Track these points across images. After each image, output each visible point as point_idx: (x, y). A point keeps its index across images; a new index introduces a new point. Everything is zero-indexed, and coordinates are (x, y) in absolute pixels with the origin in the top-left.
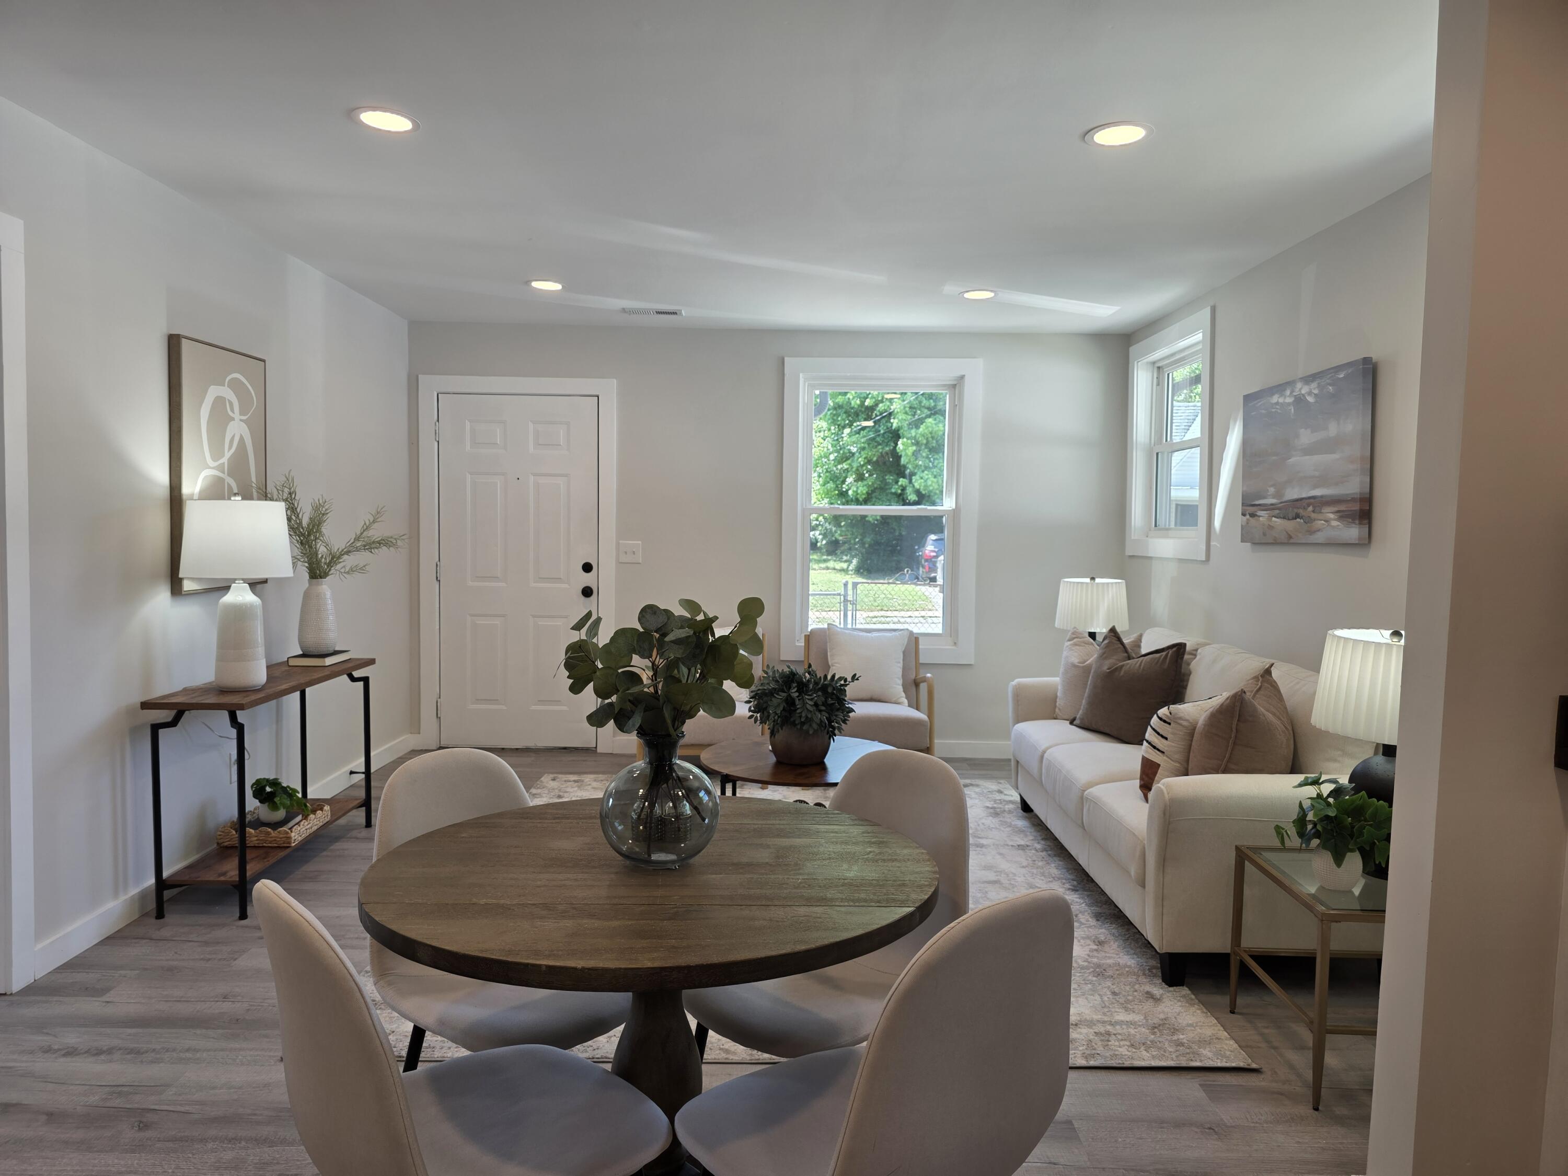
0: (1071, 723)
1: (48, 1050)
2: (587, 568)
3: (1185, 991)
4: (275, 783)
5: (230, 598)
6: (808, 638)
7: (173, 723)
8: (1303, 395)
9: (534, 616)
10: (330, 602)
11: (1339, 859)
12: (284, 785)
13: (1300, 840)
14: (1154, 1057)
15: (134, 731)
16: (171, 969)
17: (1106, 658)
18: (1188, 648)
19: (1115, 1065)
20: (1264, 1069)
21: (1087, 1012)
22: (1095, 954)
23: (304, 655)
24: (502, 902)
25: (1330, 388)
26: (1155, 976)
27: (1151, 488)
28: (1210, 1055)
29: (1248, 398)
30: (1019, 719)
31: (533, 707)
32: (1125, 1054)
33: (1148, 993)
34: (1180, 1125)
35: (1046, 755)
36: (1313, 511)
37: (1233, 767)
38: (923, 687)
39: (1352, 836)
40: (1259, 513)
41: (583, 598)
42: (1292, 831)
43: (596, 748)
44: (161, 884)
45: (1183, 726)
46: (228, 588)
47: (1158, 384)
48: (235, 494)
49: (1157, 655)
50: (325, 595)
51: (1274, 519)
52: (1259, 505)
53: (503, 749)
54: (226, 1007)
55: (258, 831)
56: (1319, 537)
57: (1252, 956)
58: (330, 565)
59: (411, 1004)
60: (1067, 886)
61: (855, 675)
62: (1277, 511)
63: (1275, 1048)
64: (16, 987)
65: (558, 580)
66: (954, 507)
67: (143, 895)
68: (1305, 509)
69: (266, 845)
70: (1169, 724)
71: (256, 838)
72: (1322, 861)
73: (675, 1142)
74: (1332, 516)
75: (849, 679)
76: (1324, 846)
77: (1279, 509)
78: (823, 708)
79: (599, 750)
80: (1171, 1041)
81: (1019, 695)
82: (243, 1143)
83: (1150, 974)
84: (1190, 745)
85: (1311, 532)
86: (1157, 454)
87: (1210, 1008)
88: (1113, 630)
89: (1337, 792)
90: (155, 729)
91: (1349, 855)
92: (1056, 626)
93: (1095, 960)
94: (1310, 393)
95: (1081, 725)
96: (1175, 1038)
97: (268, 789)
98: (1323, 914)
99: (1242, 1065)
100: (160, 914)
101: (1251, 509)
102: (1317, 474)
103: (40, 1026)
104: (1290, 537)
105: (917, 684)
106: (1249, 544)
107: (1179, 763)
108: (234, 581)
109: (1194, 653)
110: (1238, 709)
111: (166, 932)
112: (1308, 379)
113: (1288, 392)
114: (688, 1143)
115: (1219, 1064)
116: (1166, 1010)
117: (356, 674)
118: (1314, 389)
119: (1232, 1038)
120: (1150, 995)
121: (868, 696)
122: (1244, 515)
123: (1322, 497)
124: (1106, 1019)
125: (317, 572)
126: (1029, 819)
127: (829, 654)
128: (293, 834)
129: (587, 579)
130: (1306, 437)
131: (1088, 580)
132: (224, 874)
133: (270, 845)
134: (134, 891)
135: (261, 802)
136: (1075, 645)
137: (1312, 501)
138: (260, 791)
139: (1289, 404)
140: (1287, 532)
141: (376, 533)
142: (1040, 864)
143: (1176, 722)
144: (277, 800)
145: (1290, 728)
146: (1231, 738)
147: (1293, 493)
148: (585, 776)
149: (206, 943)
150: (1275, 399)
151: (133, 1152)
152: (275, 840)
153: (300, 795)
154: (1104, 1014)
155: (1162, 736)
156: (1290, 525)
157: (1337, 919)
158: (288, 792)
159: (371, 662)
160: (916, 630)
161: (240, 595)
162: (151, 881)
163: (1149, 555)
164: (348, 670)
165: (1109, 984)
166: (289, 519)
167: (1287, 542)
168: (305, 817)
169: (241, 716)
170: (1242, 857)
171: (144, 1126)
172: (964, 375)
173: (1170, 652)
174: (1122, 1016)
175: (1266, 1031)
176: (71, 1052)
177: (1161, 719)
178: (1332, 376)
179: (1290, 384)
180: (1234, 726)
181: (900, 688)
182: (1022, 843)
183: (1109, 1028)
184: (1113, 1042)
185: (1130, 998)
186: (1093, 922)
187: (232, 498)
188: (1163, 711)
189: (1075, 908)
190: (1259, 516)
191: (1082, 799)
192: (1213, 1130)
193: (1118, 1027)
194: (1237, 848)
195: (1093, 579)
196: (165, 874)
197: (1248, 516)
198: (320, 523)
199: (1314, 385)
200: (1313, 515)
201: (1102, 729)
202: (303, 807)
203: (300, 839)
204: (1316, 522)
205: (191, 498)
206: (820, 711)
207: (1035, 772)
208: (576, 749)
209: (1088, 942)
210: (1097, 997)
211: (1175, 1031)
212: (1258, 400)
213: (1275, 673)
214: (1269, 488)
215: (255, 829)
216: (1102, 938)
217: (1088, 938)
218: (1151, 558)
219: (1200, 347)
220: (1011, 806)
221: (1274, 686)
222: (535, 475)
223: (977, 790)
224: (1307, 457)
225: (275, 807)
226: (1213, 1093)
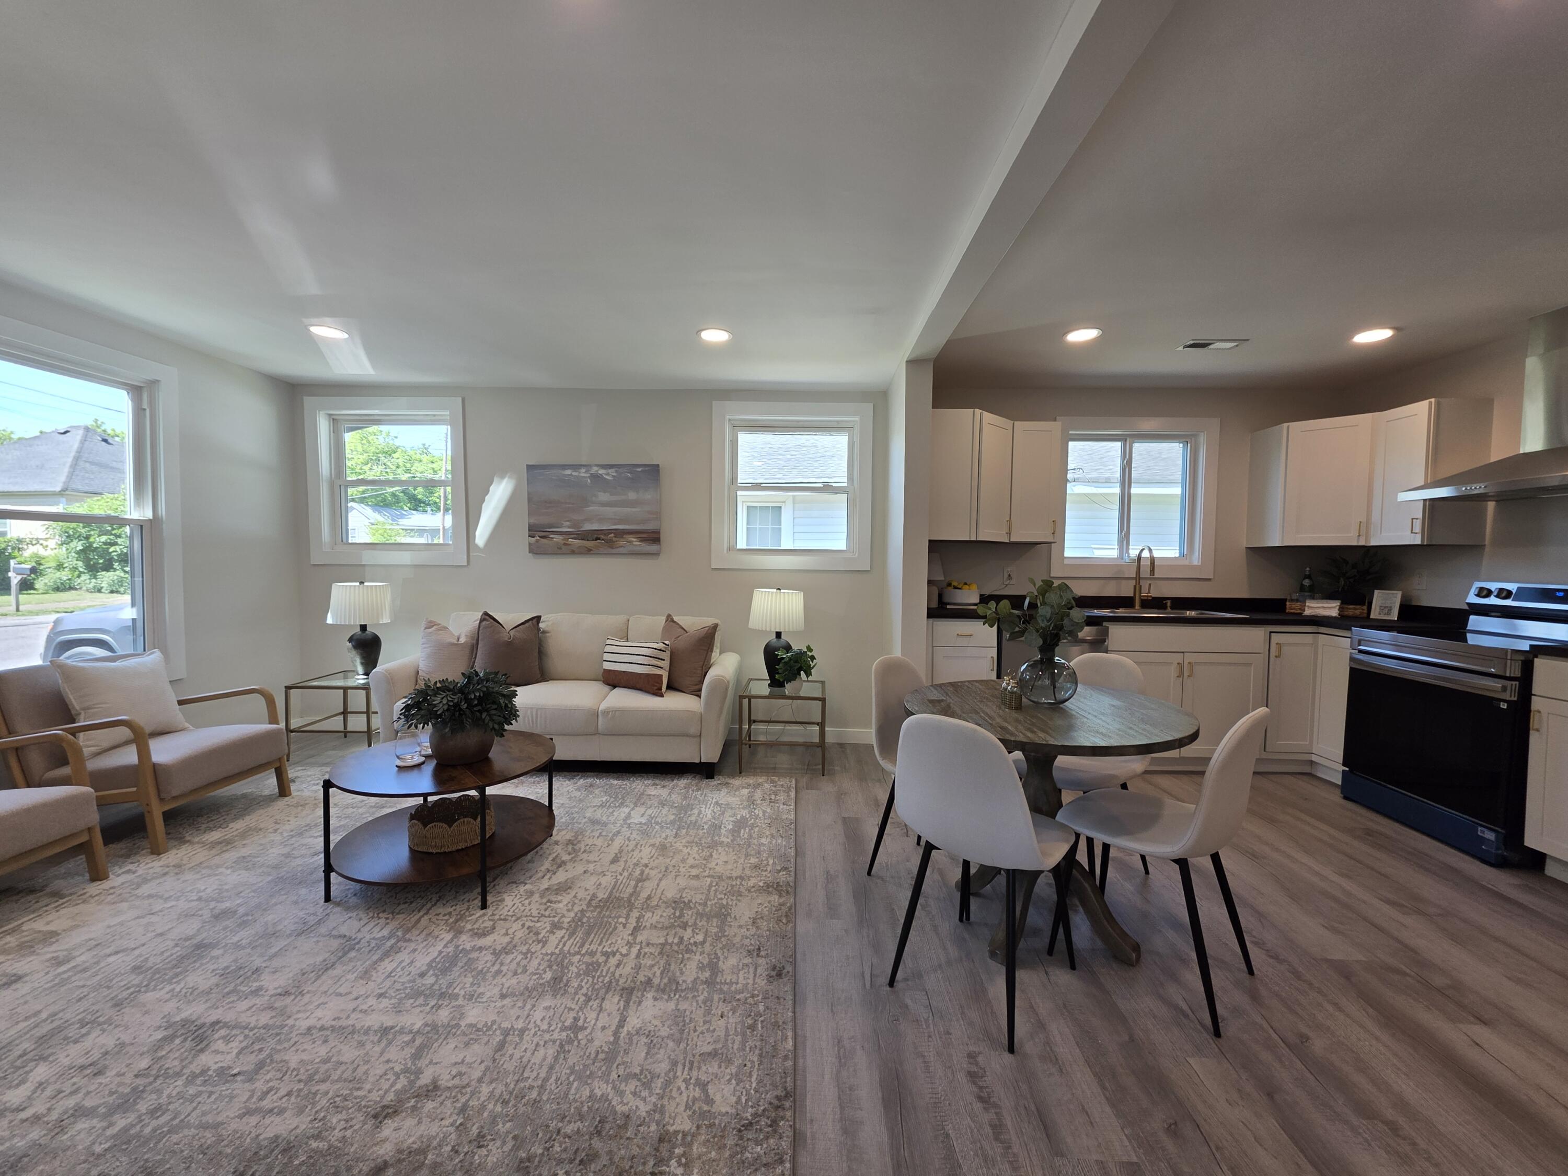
8: (600, 474)
25: (624, 474)
27: (336, 512)
29: (530, 468)
40: (550, 536)
49: (526, 626)
51: (570, 540)
52: (551, 532)
56: (618, 551)
62: (574, 536)
66: (150, 517)
68: (606, 535)
77: (576, 534)
85: (613, 548)
86: (340, 486)
88: (487, 616)
101: (544, 534)
102: (617, 517)
104: (589, 550)
106: (537, 555)
112: (600, 467)
113: (584, 470)
118: (610, 473)
122: (531, 537)
123: (623, 530)
130: (603, 497)
131: (358, 584)
137: (613, 531)
139: (583, 477)
140: (585, 547)
147: (592, 526)
150: (568, 472)
156: (589, 543)
167: (585, 552)
172: (158, 381)
173: (529, 624)
178: (630, 468)
179: (588, 467)
190: (552, 538)
191: (596, 716)
194: (740, 696)
195: (362, 583)
197: (539, 538)
199: (612, 470)
200: (615, 539)
204: (618, 542)
212: (547, 470)
214: (563, 523)
224: (606, 508)
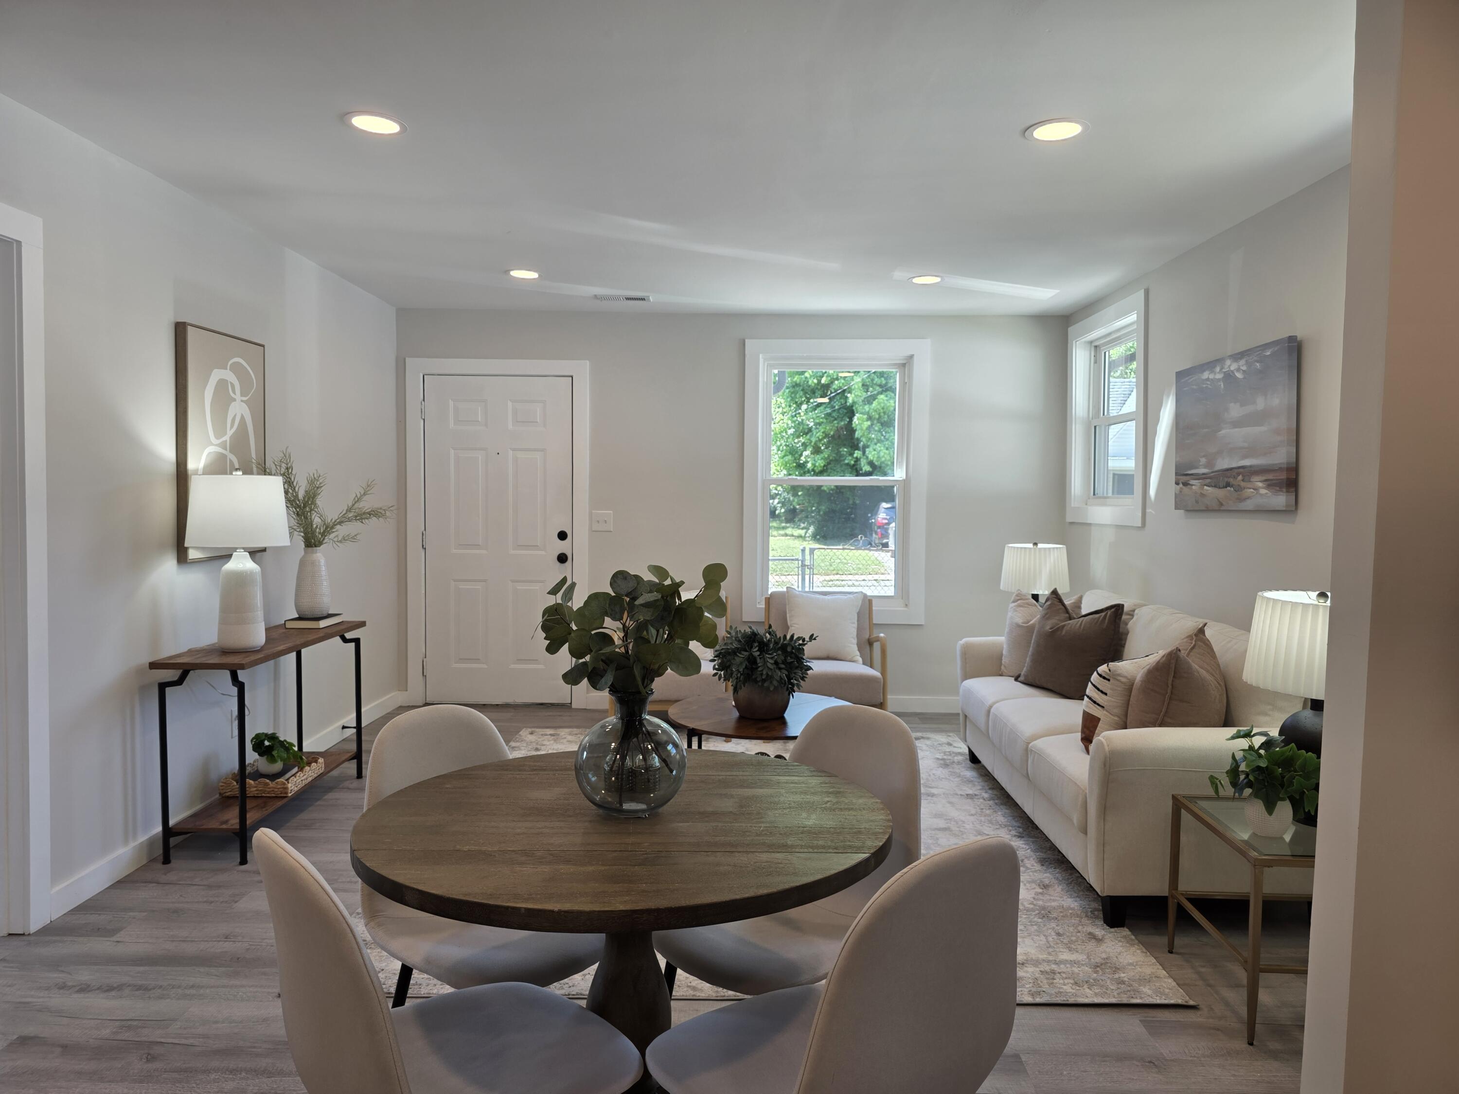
0: (1016, 679)
1: (63, 987)
2: (562, 536)
3: (1125, 932)
4: (273, 737)
5: (231, 565)
6: (768, 601)
7: (179, 682)
8: (1232, 372)
9: (513, 581)
10: (324, 568)
11: (1270, 808)
12: (282, 739)
13: (1233, 790)
14: (1096, 994)
15: (143, 689)
16: (176, 911)
17: (1048, 619)
18: (1126, 609)
19: (1059, 1002)
20: (1201, 1006)
21: (1033, 951)
22: (1040, 897)
23: (300, 619)
24: (484, 848)
25: (1258, 364)
26: (1097, 917)
27: (1089, 459)
28: (1149, 992)
29: (1180, 375)
30: (966, 676)
31: (512, 666)
32: (1069, 992)
33: (1090, 934)
34: (1122, 1058)
35: (992, 710)
36: (1243, 480)
37: (1169, 720)
38: (877, 646)
39: (1282, 786)
40: (1192, 482)
41: (558, 564)
42: (1225, 781)
43: (571, 703)
44: (168, 832)
45: (1122, 682)
46: (229, 556)
47: (1095, 362)
48: (237, 470)
49: (1097, 616)
50: (319, 562)
51: (1205, 487)
52: (1192, 474)
53: (484, 705)
54: (227, 946)
55: (257, 782)
56: (1249, 505)
57: (1187, 899)
58: (324, 534)
59: (398, 944)
60: (1013, 832)
61: (812, 635)
62: (1208, 481)
63: (1210, 986)
64: (33, 928)
65: (535, 547)
66: (904, 477)
67: (151, 842)
68: (1235, 478)
69: (265, 795)
70: (1109, 680)
71: (255, 789)
72: (1255, 809)
73: (646, 1074)
74: (1260, 484)
75: (807, 639)
76: (1256, 795)
77: (1210, 478)
78: (783, 666)
79: (574, 706)
80: (1112, 980)
81: (967, 654)
82: (243, 1074)
83: (1091, 915)
84: (1129, 700)
85: (1241, 500)
86: (1095, 427)
87: (1149, 948)
88: (1055, 593)
89: (1268, 744)
90: (163, 687)
91: (1279, 803)
92: (1002, 588)
93: (1040, 903)
94: (1238, 370)
95: (1025, 682)
96: (1117, 976)
97: (267, 743)
98: (1256, 859)
99: (1180, 1002)
100: (167, 860)
101: (1184, 478)
102: (1246, 445)
103: (56, 964)
104: (1221, 504)
105: (870, 643)
106: (1182, 511)
107: (1118, 717)
108: (235, 549)
109: (1131, 614)
110: (1173, 666)
111: (172, 877)
112: (1237, 357)
113: (1218, 369)
114: (658, 1075)
115: (1159, 1001)
116: (1108, 950)
117: (348, 636)
118: (1242, 366)
119: (1171, 976)
120: (1092, 936)
121: (824, 654)
122: (1177, 483)
123: (1251, 466)
124: (1051, 958)
125: (312, 541)
126: (977, 770)
127: (788, 615)
128: (290, 785)
129: (563, 547)
130: (1235, 411)
131: (1031, 545)
132: (226, 822)
133: (268, 795)
134: (142, 838)
135: (259, 755)
136: (1020, 606)
137: (1241, 470)
138: (259, 745)
139: (1219, 380)
140: (1218, 499)
141: (366, 505)
142: (988, 812)
143: (1115, 679)
144: (275, 753)
145: (1222, 684)
146: (1167, 693)
147: (1224, 463)
148: (561, 730)
149: (210, 887)
150: (1206, 375)
151: (141, 1082)
152: (273, 791)
153: (296, 749)
154: (1049, 954)
155: (1102, 692)
156: (1221, 493)
157: (1269, 864)
158: (286, 746)
159: (362, 624)
160: (869, 592)
161: (241, 563)
162: (159, 829)
163: (1089, 522)
164: (341, 632)
165: (1053, 925)
166: (286, 492)
167: (1218, 509)
168: (301, 769)
169: (242, 675)
170: (1178, 805)
171: (151, 1058)
172: (913, 355)
173: (1109, 613)
174: (1066, 956)
175: (1203, 970)
176: (84, 989)
177: (1100, 675)
178: (1260, 354)
179: (1220, 361)
180: (1170, 682)
181: (855, 648)
182: (970, 792)
183: (1054, 967)
184: (1058, 981)
185: (1074, 938)
186: (1038, 867)
187: (234, 473)
188: (1103, 669)
189: (1021, 854)
190: (1192, 485)
191: (1027, 751)
192: (1154, 1063)
193: (1062, 966)
194: (1173, 796)
195: (1035, 544)
196: (172, 822)
197: (1181, 485)
198: (315, 496)
199: (1243, 362)
200: (1243, 484)
201: (1045, 685)
202: (299, 760)
203: (296, 789)
204: (1246, 490)
205: (196, 472)
206: (780, 669)
207: (982, 726)
208: (552, 705)
209: (1034, 885)
210: (1042, 938)
211: (1116, 969)
212: (1190, 377)
213: (1208, 633)
214: (1201, 459)
215: (254, 780)
216: (1047, 882)
217: (1033, 882)
218: (1090, 524)
219: (1135, 327)
220: (960, 758)
221: (1208, 645)
222: (514, 450)
223: (928, 742)
224: (1237, 430)
225: (272, 760)
226: (1153, 1029)
